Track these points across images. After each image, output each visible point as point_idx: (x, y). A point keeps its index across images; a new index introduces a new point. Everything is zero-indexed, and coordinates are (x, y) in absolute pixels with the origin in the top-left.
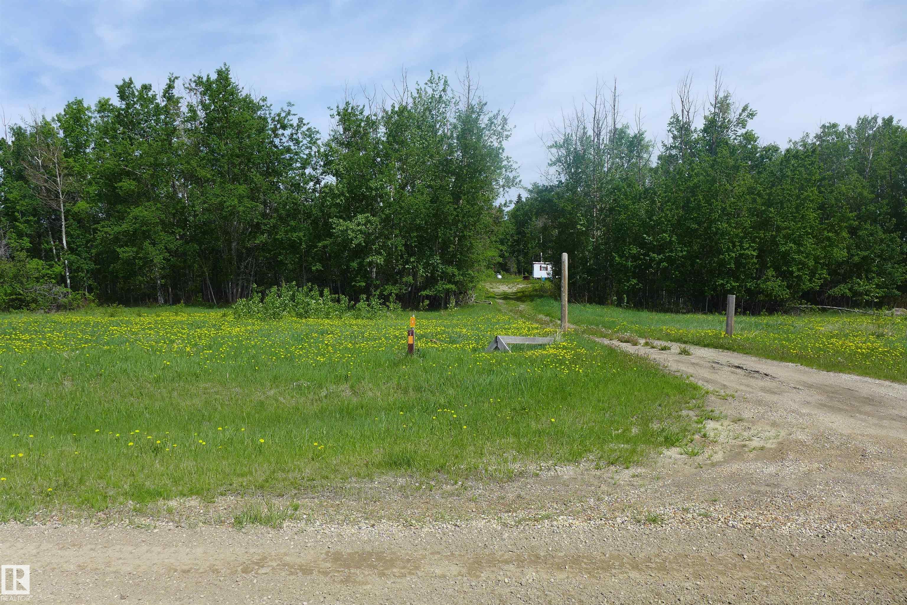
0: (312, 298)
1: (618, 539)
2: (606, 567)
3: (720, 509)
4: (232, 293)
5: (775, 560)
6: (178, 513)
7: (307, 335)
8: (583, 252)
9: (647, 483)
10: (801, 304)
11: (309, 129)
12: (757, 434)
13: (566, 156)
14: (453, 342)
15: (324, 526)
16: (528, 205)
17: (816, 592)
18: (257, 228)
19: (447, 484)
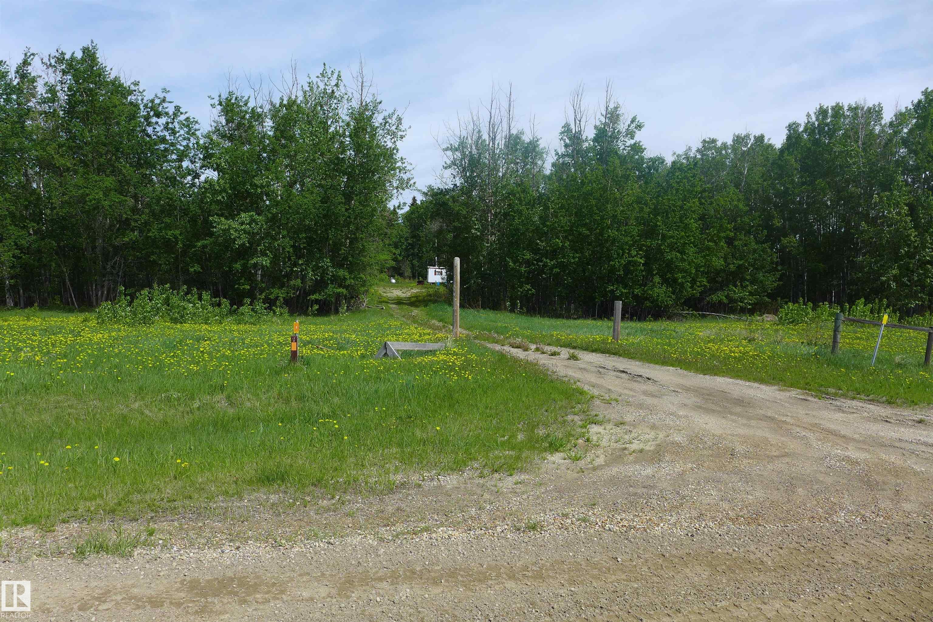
0: (189, 301)
1: (497, 549)
2: (483, 578)
3: (599, 513)
4: (97, 295)
5: (647, 561)
6: (7, 545)
7: (180, 342)
8: (478, 257)
9: (530, 490)
10: (683, 310)
11: (188, 118)
12: (638, 437)
13: (462, 159)
14: (340, 348)
15: (182, 552)
16: (423, 208)
17: (682, 591)
18: (125, 224)
19: (323, 498)
